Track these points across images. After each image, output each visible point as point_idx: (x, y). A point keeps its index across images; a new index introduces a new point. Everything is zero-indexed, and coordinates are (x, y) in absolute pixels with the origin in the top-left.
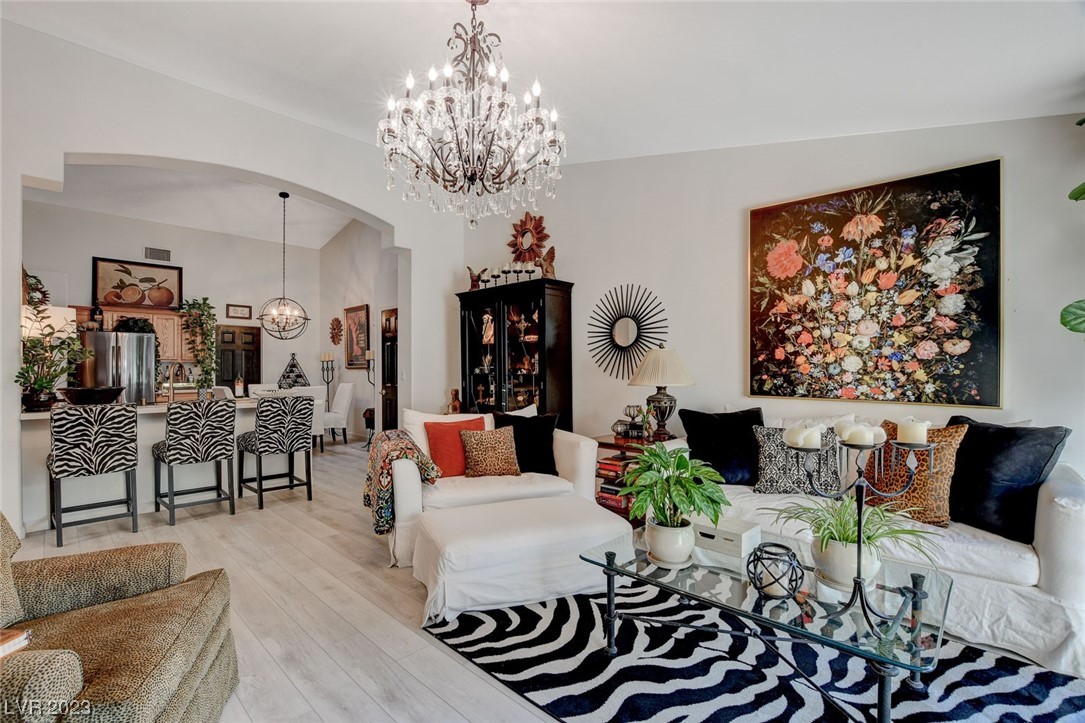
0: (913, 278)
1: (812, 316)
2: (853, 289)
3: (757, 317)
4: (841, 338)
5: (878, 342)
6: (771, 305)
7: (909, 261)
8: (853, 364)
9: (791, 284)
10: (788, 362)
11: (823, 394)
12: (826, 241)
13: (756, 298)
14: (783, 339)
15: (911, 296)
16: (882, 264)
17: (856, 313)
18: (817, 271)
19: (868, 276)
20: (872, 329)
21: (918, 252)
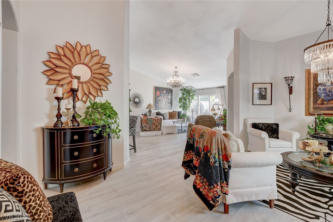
0: (168, 98)
1: (160, 101)
2: (164, 98)
3: (156, 100)
4: (163, 103)
5: (165, 104)
6: (157, 99)
7: (167, 96)
8: (163, 106)
9: (159, 97)
10: (158, 106)
11: (161, 109)
12: (162, 92)
13: (155, 98)
14: (158, 103)
15: (168, 99)
16: (166, 96)
17: (164, 101)
18: (161, 96)
19: (165, 97)
20: (165, 102)
21: (168, 95)
